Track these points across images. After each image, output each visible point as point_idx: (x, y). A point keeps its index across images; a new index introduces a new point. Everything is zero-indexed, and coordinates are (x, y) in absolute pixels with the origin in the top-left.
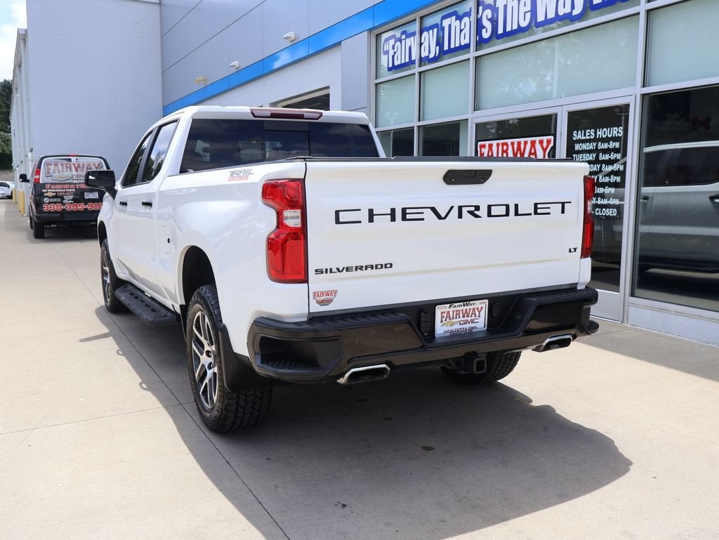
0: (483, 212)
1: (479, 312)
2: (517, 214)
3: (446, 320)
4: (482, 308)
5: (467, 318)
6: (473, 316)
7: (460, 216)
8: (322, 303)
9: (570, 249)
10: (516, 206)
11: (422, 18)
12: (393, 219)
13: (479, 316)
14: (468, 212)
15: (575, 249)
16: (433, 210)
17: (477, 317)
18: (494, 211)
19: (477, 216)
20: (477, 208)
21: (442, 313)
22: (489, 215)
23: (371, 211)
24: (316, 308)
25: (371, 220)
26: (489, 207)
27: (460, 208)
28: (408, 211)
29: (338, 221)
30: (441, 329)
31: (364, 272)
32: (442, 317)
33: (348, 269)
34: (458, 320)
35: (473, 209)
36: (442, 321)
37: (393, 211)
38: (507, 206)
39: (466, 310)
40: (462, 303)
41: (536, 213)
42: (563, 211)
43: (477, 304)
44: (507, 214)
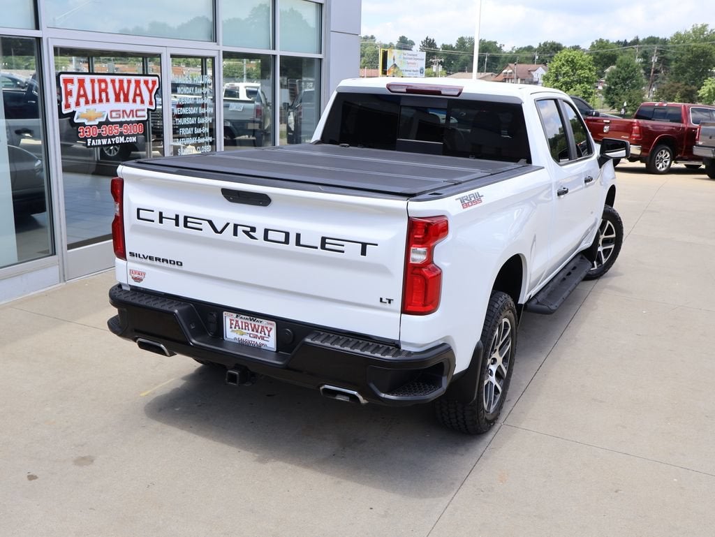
0: (259, 234)
1: (269, 332)
2: (298, 243)
3: (235, 328)
4: (271, 329)
5: (257, 334)
6: (263, 333)
7: (235, 234)
8: (136, 279)
9: (381, 299)
10: (298, 236)
12: (177, 224)
13: (269, 335)
14: (244, 231)
15: (390, 301)
16: (210, 222)
17: (267, 336)
18: (271, 235)
19: (252, 237)
20: (253, 229)
21: (231, 320)
22: (266, 238)
23: (161, 214)
24: (133, 283)
25: (161, 222)
26: (266, 231)
27: (236, 226)
28: (189, 219)
29: (139, 217)
30: (231, 334)
31: (162, 264)
32: (231, 324)
33: (151, 258)
34: (247, 331)
35: (249, 229)
36: (231, 328)
37: (177, 216)
38: (287, 234)
39: (255, 325)
40: (248, 317)
41: (323, 247)
42: (364, 252)
43: (265, 322)
44: (287, 241)
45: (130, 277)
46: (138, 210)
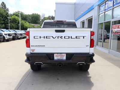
0: (63, 37)
2: (71, 38)
3: (57, 57)
4: (65, 55)
5: (61, 57)
7: (58, 38)
8: (32, 51)
9: (86, 46)
10: (71, 37)
11: (106, 2)
12: (44, 38)
13: (64, 57)
14: (60, 37)
15: (88, 46)
16: (52, 37)
18: (66, 37)
20: (62, 37)
21: (56, 55)
22: (65, 38)
23: (40, 37)
24: (31, 52)
25: (40, 38)
26: (65, 37)
27: (58, 37)
28: (47, 37)
29: (34, 38)
30: (55, 58)
31: (40, 47)
33: (37, 46)
34: (59, 57)
37: (44, 37)
38: (69, 37)
40: (60, 54)
41: (76, 38)
42: (84, 38)
43: (63, 54)
44: (69, 38)
45: (31, 51)
46: (34, 37)
